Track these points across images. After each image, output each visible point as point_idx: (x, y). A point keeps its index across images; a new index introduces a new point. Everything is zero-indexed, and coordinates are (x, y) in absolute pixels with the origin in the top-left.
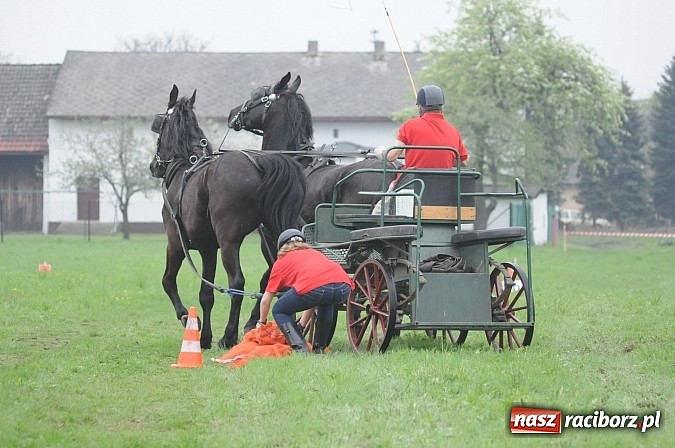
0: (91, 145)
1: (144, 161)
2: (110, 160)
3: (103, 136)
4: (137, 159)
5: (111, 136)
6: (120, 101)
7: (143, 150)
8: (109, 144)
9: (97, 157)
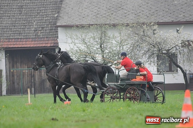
0: (84, 40)
1: (114, 49)
2: (95, 49)
3: (91, 35)
4: (110, 48)
5: (95, 35)
6: (98, 16)
7: (114, 42)
8: (94, 39)
9: (87, 47)
